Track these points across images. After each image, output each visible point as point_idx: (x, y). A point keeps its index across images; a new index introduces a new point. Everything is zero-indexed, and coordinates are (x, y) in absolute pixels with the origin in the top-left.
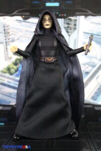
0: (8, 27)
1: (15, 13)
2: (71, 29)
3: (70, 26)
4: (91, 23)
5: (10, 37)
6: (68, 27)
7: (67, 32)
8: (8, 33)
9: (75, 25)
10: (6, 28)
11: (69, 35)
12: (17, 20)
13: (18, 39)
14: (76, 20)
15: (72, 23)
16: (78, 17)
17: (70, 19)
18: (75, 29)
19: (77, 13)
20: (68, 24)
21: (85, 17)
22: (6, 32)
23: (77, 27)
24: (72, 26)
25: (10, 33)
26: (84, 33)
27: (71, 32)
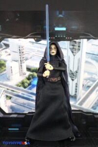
0: (22, 47)
1: (28, 36)
2: (76, 50)
3: (75, 47)
4: (92, 45)
5: (24, 56)
6: (73, 48)
7: (72, 52)
8: (23, 53)
9: (79, 47)
10: (21, 49)
11: (74, 55)
12: (30, 42)
13: (31, 58)
14: (80, 43)
15: (77, 45)
16: (82, 40)
17: (75, 42)
18: (79, 50)
19: (81, 37)
20: (73, 45)
21: (88, 40)
22: (21, 52)
23: (81, 48)
24: (77, 47)
25: (24, 53)
26: (87, 53)
27: (76, 53)
